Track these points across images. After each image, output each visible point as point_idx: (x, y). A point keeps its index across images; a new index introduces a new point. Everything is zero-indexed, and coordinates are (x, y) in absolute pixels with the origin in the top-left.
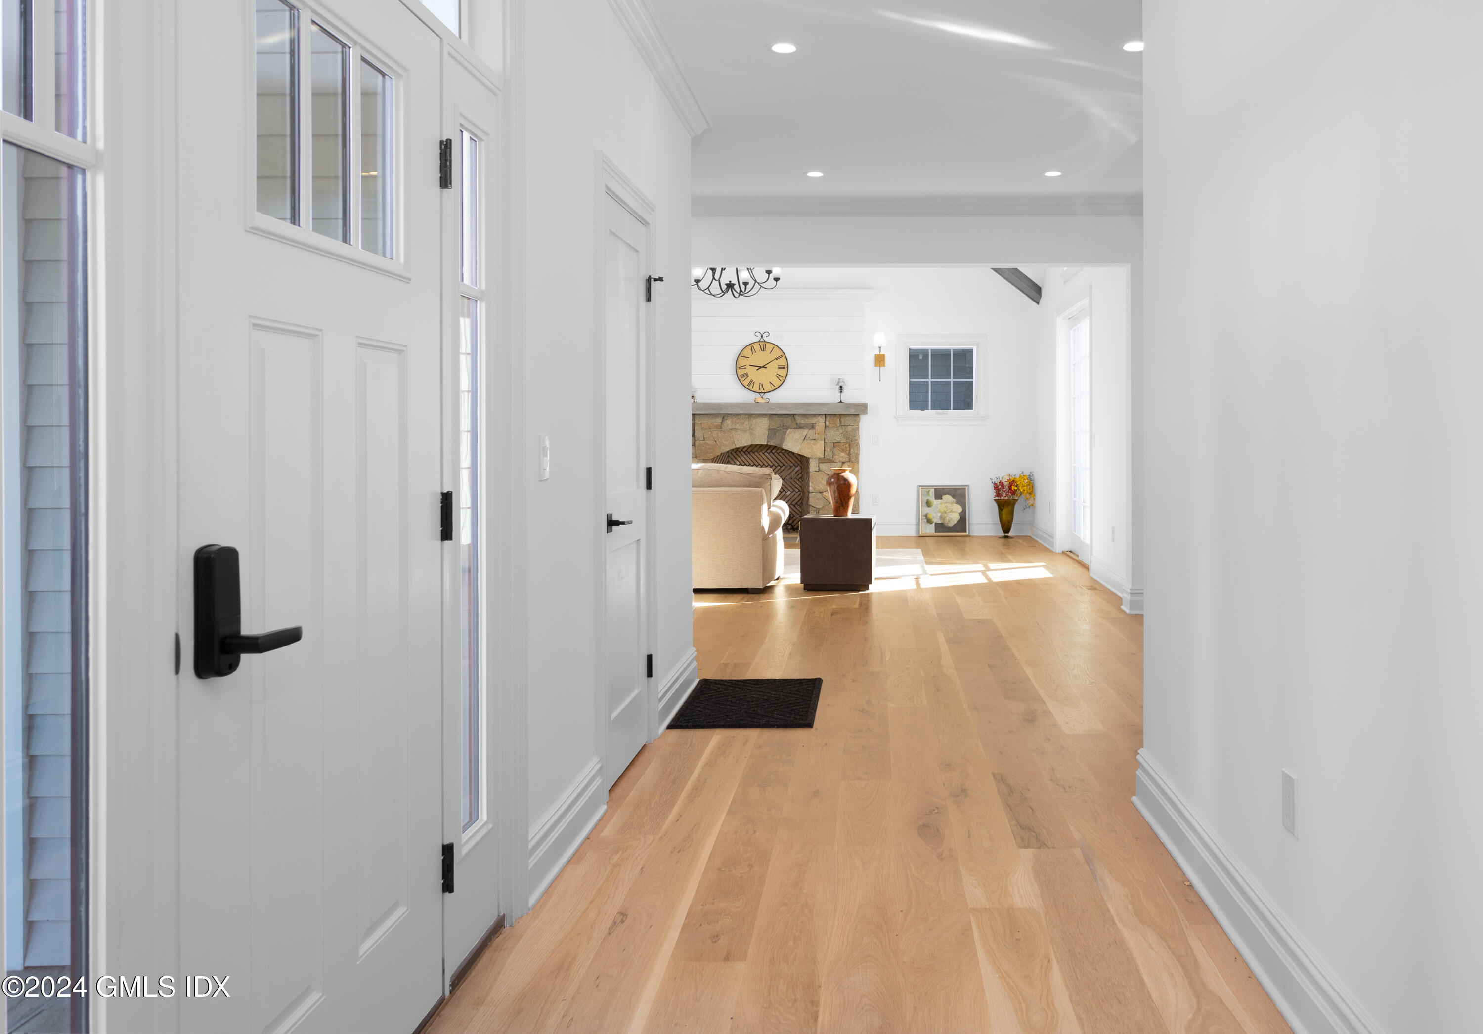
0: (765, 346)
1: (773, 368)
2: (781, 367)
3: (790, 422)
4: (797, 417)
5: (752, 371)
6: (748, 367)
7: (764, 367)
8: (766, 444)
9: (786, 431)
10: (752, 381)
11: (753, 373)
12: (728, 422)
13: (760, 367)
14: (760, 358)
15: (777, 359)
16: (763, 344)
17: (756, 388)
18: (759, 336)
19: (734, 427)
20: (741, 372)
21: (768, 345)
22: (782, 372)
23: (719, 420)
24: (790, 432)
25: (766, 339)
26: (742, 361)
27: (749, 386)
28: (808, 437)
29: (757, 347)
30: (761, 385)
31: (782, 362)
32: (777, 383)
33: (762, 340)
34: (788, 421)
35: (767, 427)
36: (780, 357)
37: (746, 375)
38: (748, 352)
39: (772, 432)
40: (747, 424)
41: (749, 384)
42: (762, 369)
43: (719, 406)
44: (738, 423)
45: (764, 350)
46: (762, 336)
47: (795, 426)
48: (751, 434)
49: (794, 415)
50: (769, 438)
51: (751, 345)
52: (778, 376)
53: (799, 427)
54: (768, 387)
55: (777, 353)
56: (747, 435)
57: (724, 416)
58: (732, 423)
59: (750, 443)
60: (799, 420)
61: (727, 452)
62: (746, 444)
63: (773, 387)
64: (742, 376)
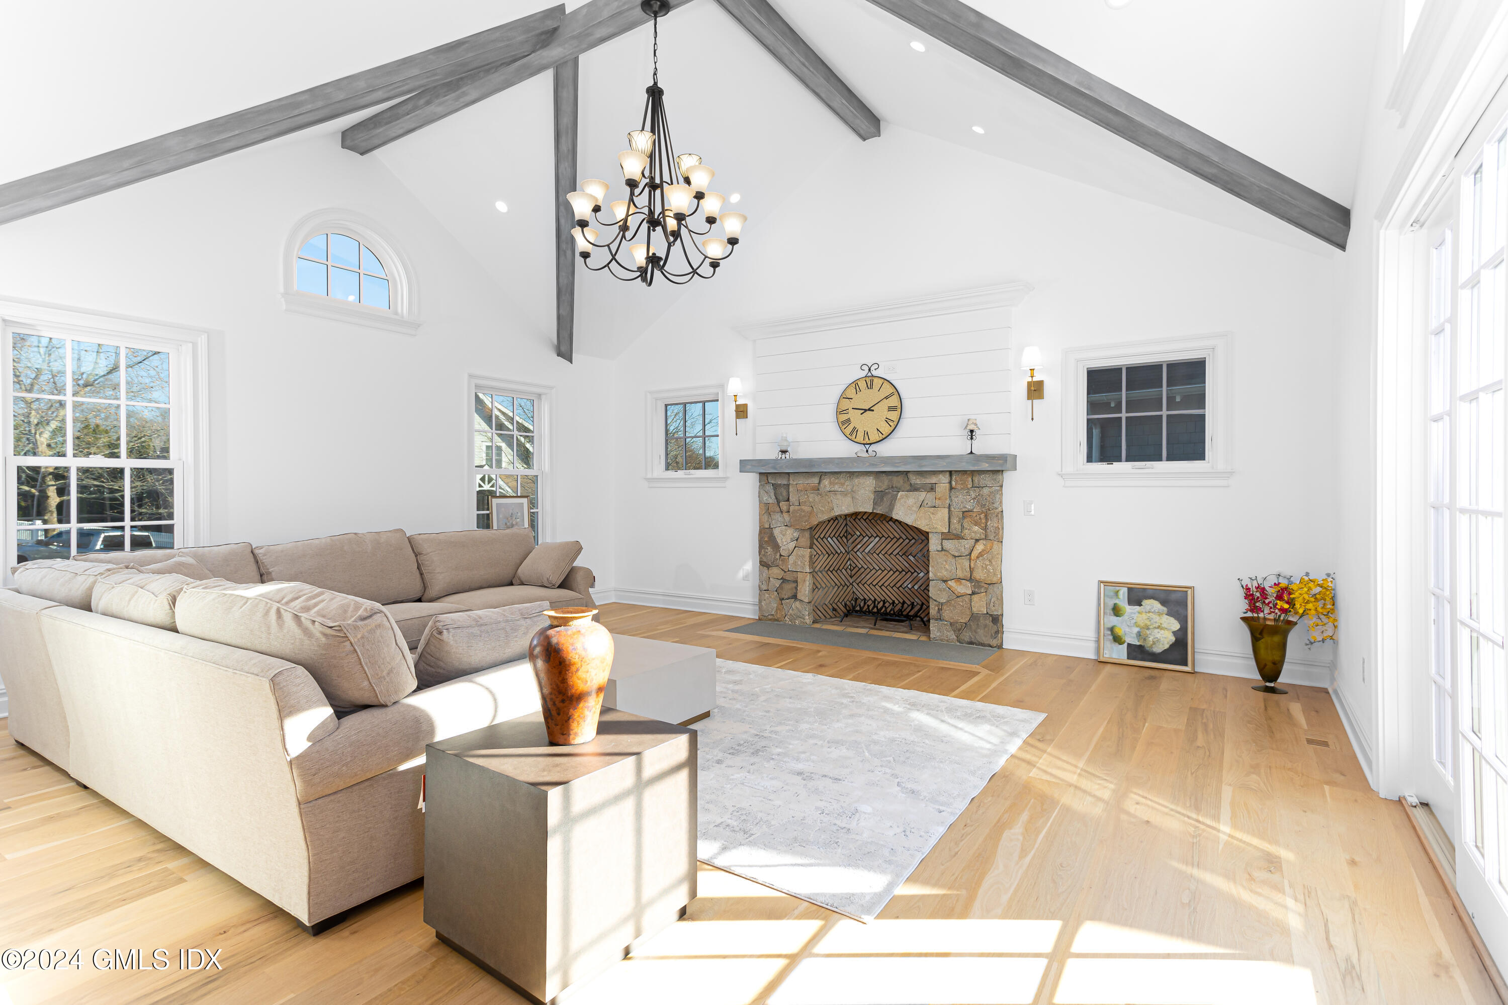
0: (872, 381)
1: (881, 411)
2: (891, 409)
3: (901, 482)
4: (911, 476)
5: (854, 416)
6: (851, 411)
7: (869, 410)
8: (871, 511)
9: (897, 495)
10: (855, 428)
11: (856, 419)
12: (826, 482)
13: (866, 410)
14: (865, 398)
15: (886, 398)
16: (870, 380)
17: (860, 438)
18: (866, 369)
19: (833, 489)
20: (843, 417)
21: (875, 380)
22: (894, 416)
23: (816, 480)
24: (902, 496)
25: (874, 373)
26: (846, 404)
27: (851, 436)
28: (925, 502)
29: (862, 384)
30: (866, 434)
31: (894, 401)
32: (886, 429)
33: (870, 374)
34: (898, 481)
35: (872, 489)
36: (892, 395)
37: (848, 421)
38: (851, 393)
39: (880, 496)
40: (848, 485)
41: (851, 434)
42: (868, 412)
43: (810, 462)
44: (837, 484)
45: (872, 388)
46: (869, 370)
47: (908, 488)
48: (853, 498)
49: (907, 472)
50: (875, 504)
51: (855, 383)
52: (887, 420)
53: (914, 489)
54: (875, 437)
55: (887, 389)
56: (848, 500)
57: (822, 475)
58: (830, 483)
59: (852, 510)
60: (915, 480)
61: (829, 521)
62: (846, 512)
63: (881, 437)
64: (843, 423)
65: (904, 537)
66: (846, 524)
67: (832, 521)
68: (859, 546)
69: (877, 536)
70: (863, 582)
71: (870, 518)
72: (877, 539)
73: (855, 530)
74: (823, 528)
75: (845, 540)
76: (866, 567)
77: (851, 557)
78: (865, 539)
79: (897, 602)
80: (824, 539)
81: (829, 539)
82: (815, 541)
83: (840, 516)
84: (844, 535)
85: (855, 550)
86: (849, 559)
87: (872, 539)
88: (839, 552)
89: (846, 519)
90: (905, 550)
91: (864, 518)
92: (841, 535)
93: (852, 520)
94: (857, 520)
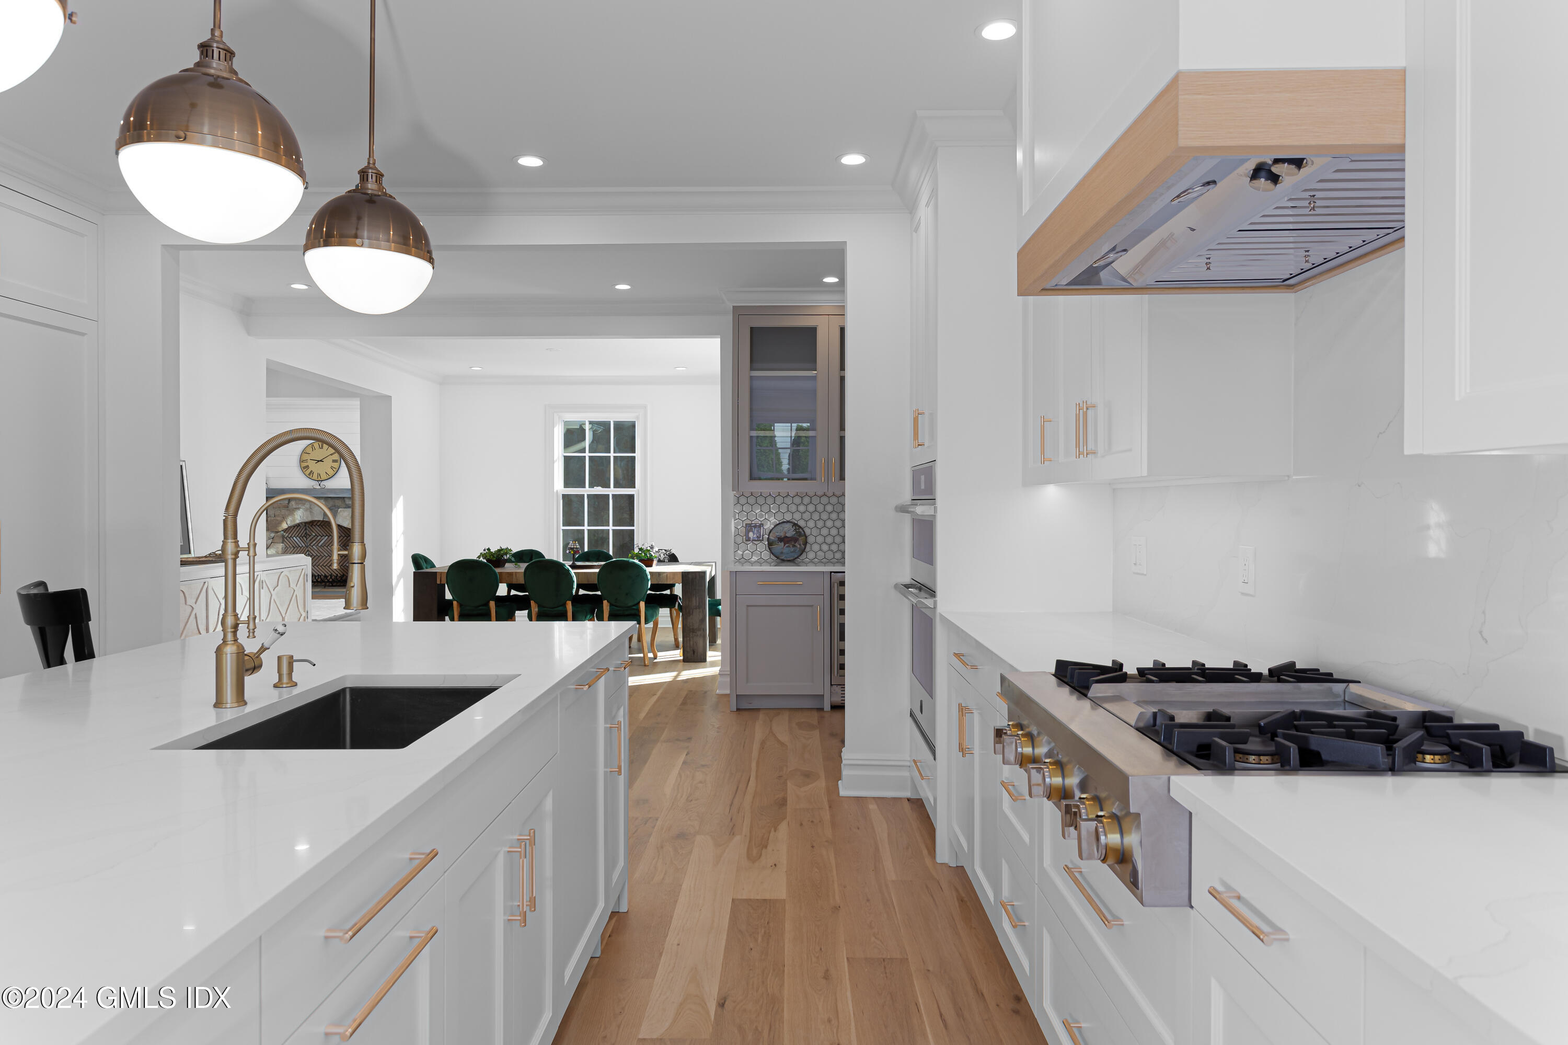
1: (328, 462)
2: (334, 461)
3: (341, 503)
4: (346, 500)
6: (311, 460)
7: (321, 461)
8: (322, 520)
9: (338, 510)
10: (311, 471)
11: (312, 465)
13: (318, 461)
14: (318, 454)
15: (331, 455)
17: (315, 477)
19: (297, 507)
20: (304, 464)
22: (336, 465)
24: (340, 511)
26: (305, 457)
27: (310, 475)
29: (316, 446)
30: (319, 475)
31: (336, 457)
32: (331, 472)
34: (338, 503)
36: (335, 453)
37: (307, 467)
38: (309, 450)
40: (307, 504)
41: (309, 474)
42: (320, 462)
44: (300, 504)
45: (322, 448)
47: (345, 506)
48: (311, 512)
49: (344, 498)
51: (312, 445)
52: (332, 468)
53: (348, 507)
54: (324, 476)
55: (332, 450)
56: (308, 513)
58: (296, 504)
59: (310, 519)
60: (348, 502)
61: (294, 527)
62: (307, 520)
63: (328, 477)
64: (304, 468)
65: (343, 535)
66: (306, 529)
67: (296, 527)
68: (314, 542)
69: (327, 535)
70: (318, 564)
71: (322, 524)
72: (327, 537)
73: (312, 532)
74: (290, 531)
75: (305, 539)
76: (319, 555)
77: (310, 550)
78: (319, 538)
79: (339, 575)
80: (291, 538)
81: (294, 538)
82: (285, 539)
83: (301, 523)
84: (304, 536)
85: (312, 545)
86: (308, 550)
87: (323, 537)
88: (301, 546)
89: (305, 525)
90: (344, 543)
91: (318, 524)
92: (302, 536)
93: (310, 526)
94: (313, 526)
